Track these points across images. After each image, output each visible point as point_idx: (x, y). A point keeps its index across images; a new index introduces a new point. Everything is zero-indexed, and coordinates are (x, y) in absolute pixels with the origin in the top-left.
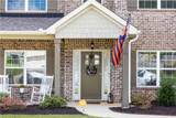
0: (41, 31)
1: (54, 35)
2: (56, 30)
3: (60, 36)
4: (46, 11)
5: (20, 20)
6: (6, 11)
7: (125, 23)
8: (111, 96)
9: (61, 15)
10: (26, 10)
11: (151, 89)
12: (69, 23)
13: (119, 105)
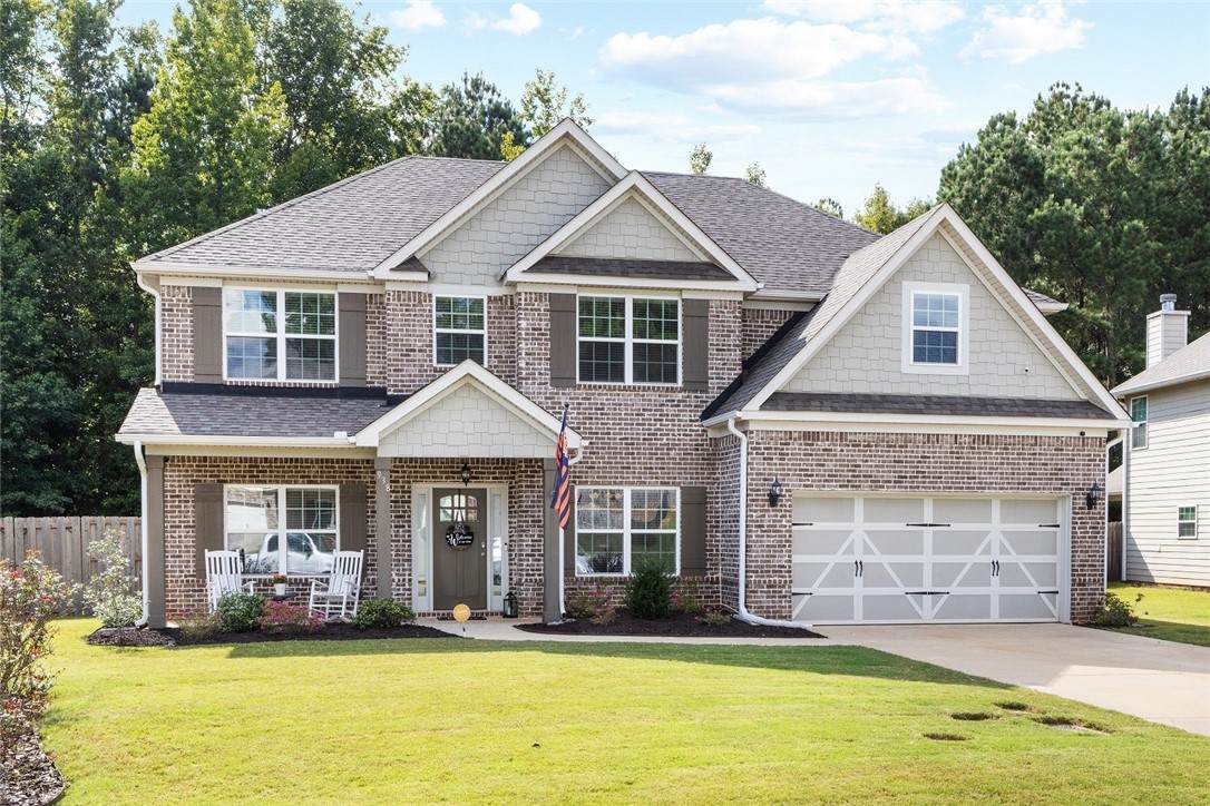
0: (340, 438)
1: (374, 450)
2: (379, 435)
3: (388, 452)
4: (336, 381)
5: (269, 404)
6: (226, 378)
7: (556, 426)
8: (512, 599)
9: (394, 401)
10: (282, 378)
11: (610, 581)
12: (414, 419)
13: (539, 620)
